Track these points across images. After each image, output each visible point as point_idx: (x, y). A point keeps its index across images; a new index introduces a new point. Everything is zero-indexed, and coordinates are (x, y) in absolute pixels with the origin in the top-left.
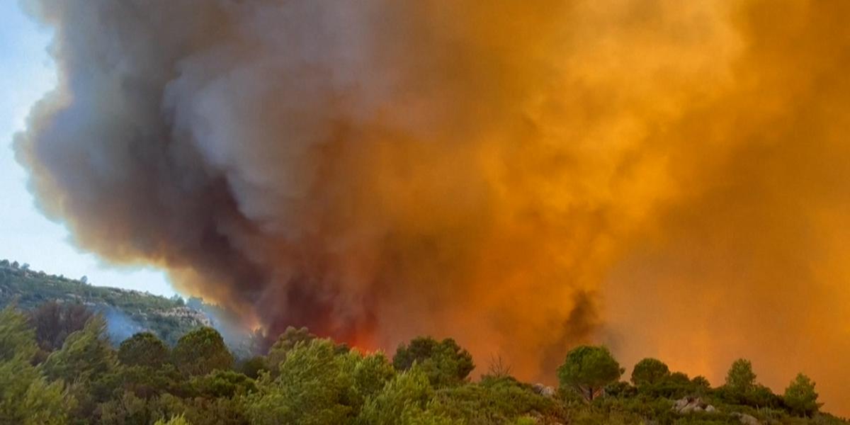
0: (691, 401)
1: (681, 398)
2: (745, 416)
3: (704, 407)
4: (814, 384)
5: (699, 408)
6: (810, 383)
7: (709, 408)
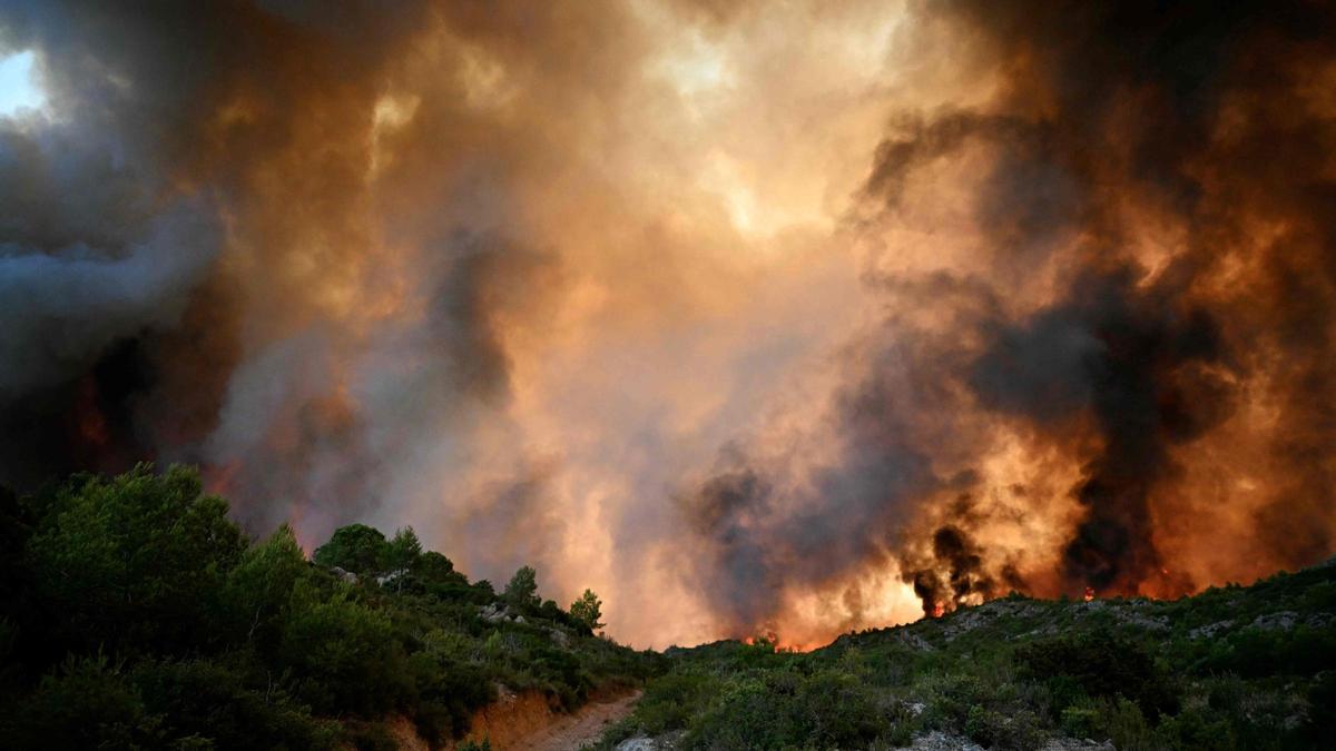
0: (500, 609)
1: (489, 605)
2: (557, 631)
3: (514, 617)
4: (600, 603)
5: (508, 618)
6: (597, 600)
7: (519, 619)
